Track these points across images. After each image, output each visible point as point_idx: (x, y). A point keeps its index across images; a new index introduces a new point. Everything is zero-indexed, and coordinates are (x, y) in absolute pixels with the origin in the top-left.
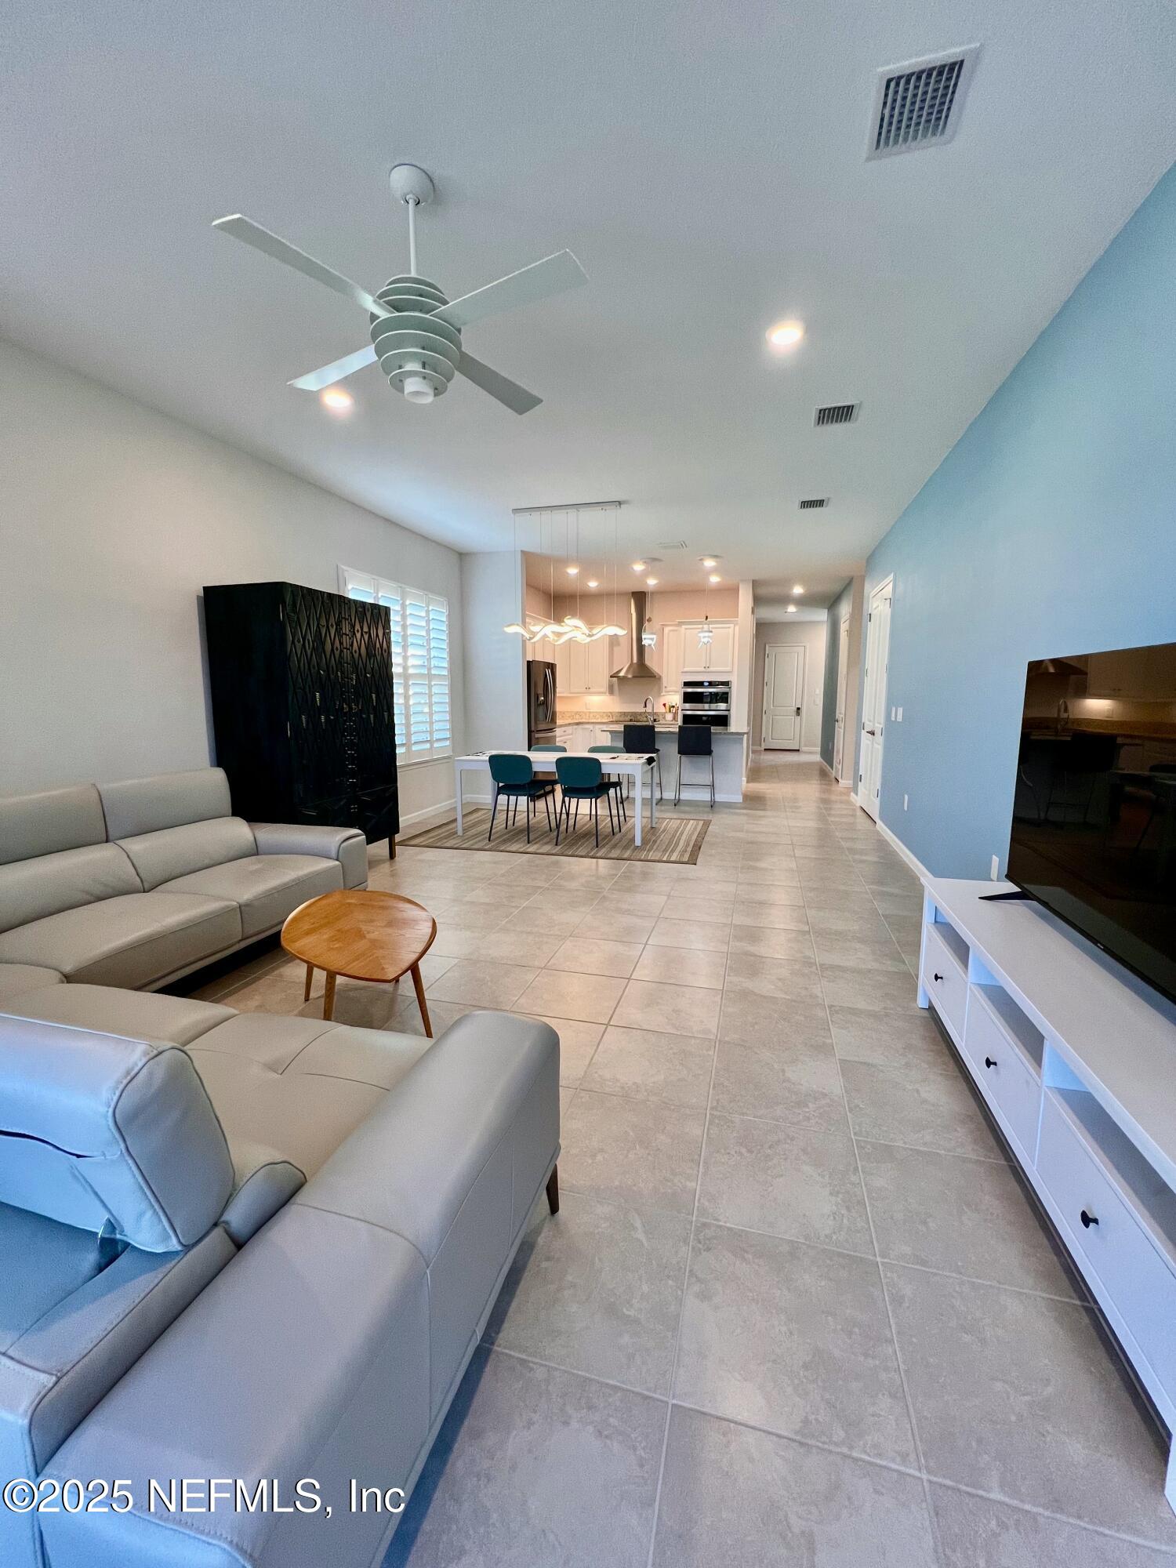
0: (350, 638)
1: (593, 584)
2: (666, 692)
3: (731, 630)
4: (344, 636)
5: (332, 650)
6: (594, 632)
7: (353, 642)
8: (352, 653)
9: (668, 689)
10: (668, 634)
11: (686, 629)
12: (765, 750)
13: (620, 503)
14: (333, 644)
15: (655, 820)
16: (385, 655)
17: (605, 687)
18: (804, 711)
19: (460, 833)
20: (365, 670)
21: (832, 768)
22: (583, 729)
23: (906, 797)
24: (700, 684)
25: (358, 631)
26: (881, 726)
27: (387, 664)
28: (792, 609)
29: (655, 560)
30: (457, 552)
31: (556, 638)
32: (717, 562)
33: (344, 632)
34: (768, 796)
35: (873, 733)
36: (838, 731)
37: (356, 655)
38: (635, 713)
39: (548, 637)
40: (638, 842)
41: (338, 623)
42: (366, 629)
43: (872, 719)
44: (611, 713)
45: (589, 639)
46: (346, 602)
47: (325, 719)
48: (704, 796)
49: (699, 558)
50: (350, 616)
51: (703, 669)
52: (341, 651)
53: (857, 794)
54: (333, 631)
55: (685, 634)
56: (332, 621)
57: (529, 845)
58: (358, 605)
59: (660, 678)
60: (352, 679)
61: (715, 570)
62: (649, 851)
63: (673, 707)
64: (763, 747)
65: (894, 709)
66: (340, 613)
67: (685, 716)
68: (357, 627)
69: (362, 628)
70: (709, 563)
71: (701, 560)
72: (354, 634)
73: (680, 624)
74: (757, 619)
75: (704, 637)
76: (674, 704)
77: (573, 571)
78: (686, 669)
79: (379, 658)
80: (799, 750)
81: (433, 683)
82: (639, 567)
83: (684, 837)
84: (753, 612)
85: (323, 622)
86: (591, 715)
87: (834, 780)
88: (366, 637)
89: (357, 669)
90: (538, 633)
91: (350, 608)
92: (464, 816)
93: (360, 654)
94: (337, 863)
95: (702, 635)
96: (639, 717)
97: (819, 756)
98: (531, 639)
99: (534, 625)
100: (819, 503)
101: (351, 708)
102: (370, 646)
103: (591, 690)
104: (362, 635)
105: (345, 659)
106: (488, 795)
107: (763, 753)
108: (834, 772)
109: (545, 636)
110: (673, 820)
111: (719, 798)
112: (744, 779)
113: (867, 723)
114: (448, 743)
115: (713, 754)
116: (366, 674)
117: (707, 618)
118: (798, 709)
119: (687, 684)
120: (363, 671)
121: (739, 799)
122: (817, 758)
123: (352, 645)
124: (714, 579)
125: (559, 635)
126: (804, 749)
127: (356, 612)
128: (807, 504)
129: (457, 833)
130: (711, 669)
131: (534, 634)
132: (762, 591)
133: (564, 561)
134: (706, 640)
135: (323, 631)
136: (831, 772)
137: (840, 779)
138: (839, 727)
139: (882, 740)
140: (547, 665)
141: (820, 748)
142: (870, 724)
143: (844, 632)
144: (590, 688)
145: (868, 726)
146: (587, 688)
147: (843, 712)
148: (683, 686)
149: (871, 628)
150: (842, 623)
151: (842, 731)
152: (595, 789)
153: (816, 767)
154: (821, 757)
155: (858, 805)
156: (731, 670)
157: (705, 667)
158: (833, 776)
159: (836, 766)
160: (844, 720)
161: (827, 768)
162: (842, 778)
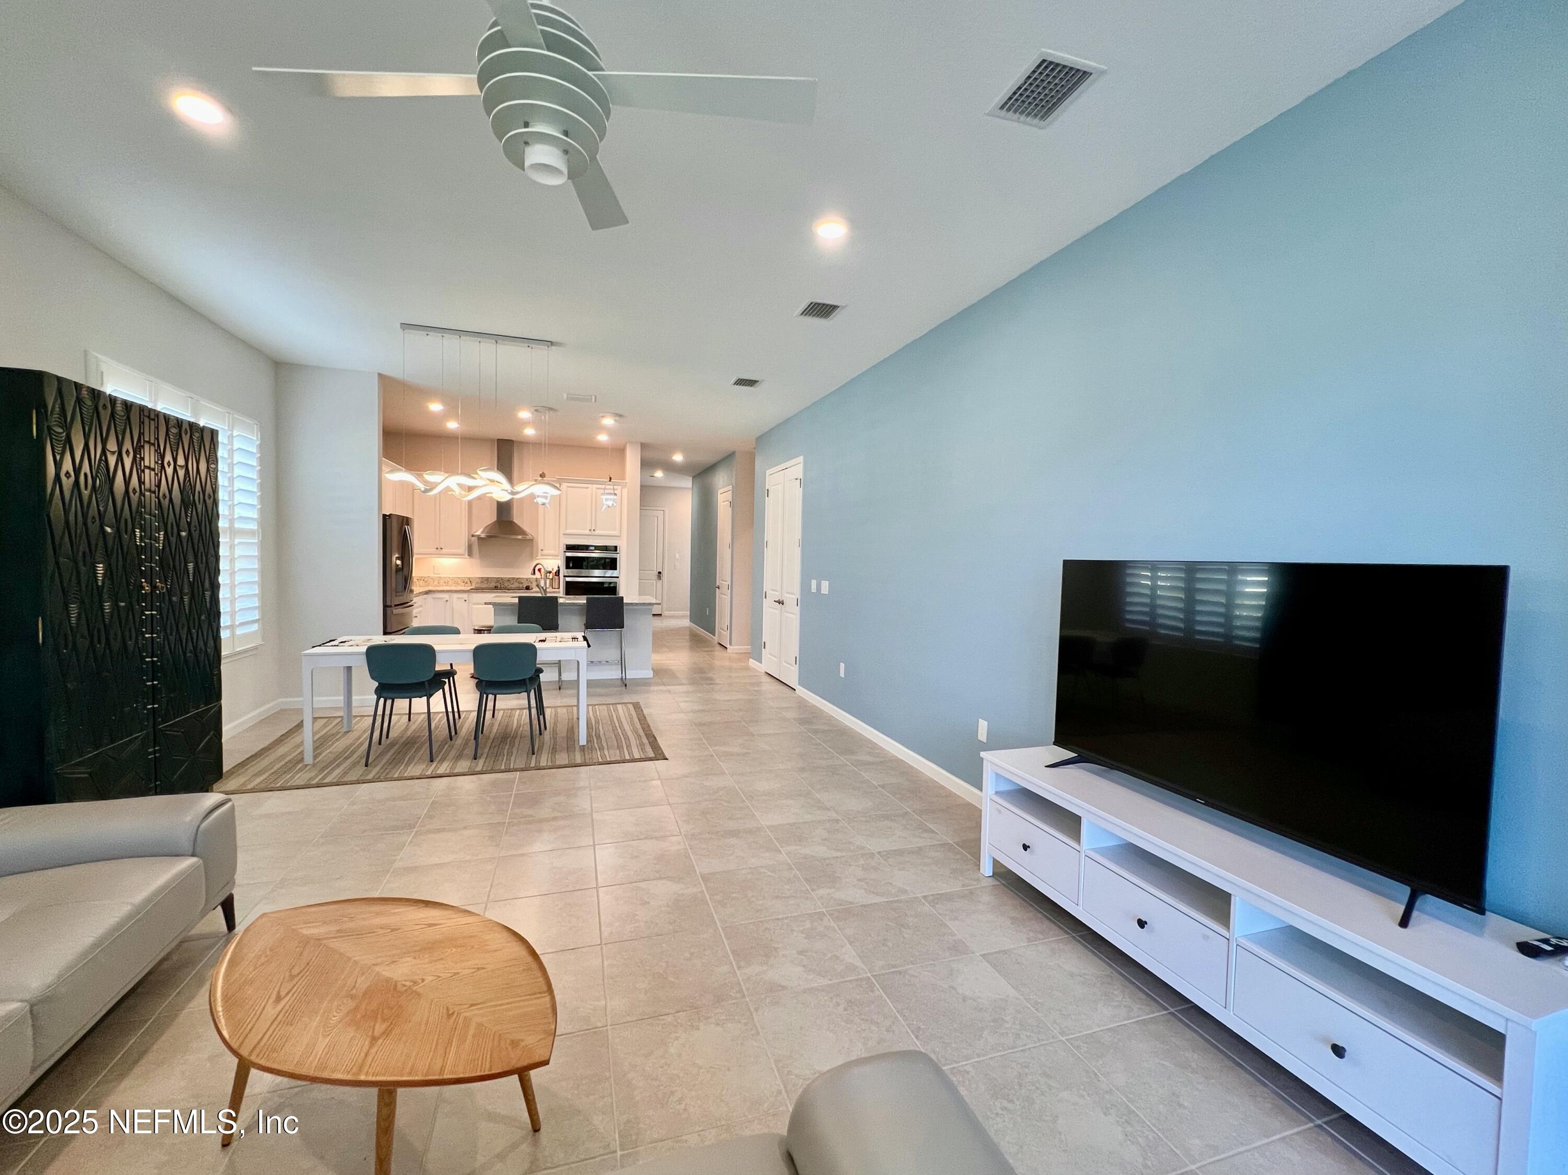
0: (157, 474)
1: (452, 425)
2: (542, 555)
3: (620, 493)
4: (147, 471)
5: (127, 491)
7: (160, 481)
8: (158, 498)
9: (545, 552)
11: (568, 487)
13: (552, 343)
14: (127, 482)
16: (209, 502)
17: (463, 549)
18: (666, 576)
20: (178, 526)
21: (713, 634)
22: (434, 598)
23: (842, 665)
24: (585, 548)
25: (169, 465)
26: (795, 597)
27: (211, 516)
28: (659, 473)
30: (275, 362)
31: (463, 493)
32: (615, 421)
33: (147, 464)
35: (781, 602)
36: (724, 598)
37: (166, 503)
38: (502, 579)
40: (583, 741)
41: (138, 449)
42: (181, 461)
43: (778, 588)
44: (469, 578)
46: (152, 416)
47: (112, 607)
48: (613, 673)
49: (601, 415)
50: (158, 439)
51: (587, 532)
52: (142, 494)
53: (760, 661)
54: (128, 462)
55: (568, 492)
56: (127, 445)
57: (435, 764)
58: (171, 423)
59: (534, 540)
60: (157, 540)
61: (610, 429)
62: (595, 751)
63: (550, 572)
65: (814, 583)
66: (141, 434)
67: (568, 583)
68: (168, 457)
69: (175, 460)
70: (608, 421)
72: (163, 467)
73: (561, 481)
75: (608, 500)
76: (551, 570)
77: (435, 407)
78: (568, 531)
79: (200, 507)
81: (237, 541)
82: (524, 414)
84: (640, 474)
85: (112, 446)
86: (442, 581)
87: (717, 646)
88: (181, 473)
89: (166, 525)
91: (157, 428)
93: (171, 500)
94: (194, 860)
95: (604, 497)
96: (506, 584)
97: (688, 620)
98: (426, 491)
99: (391, 471)
100: (751, 383)
101: (154, 587)
102: (187, 488)
103: (444, 551)
104: (175, 470)
105: (148, 505)
106: (341, 696)
108: (716, 638)
111: (631, 674)
113: (770, 592)
114: (255, 627)
116: (179, 531)
117: (610, 478)
118: (660, 573)
119: (570, 548)
120: (175, 527)
121: (650, 674)
122: (686, 623)
123: (159, 486)
124: (603, 438)
125: (470, 489)
126: (666, 613)
127: (167, 434)
128: (741, 382)
129: (302, 760)
130: (597, 532)
131: (433, 486)
132: (651, 455)
133: (426, 393)
134: (610, 503)
135: (112, 460)
136: (713, 639)
137: (728, 646)
138: (722, 594)
139: (797, 610)
140: (405, 520)
141: (689, 612)
142: (777, 593)
143: (724, 502)
144: (441, 549)
145: (773, 595)
146: (437, 549)
147: (729, 579)
148: (565, 550)
149: (770, 503)
150: (719, 493)
151: (728, 598)
152: (528, 681)
153: (688, 633)
154: (690, 621)
155: (763, 672)
156: (619, 535)
157: (590, 530)
158: (716, 642)
159: (720, 633)
160: (731, 587)
161: (707, 635)
162: (731, 644)
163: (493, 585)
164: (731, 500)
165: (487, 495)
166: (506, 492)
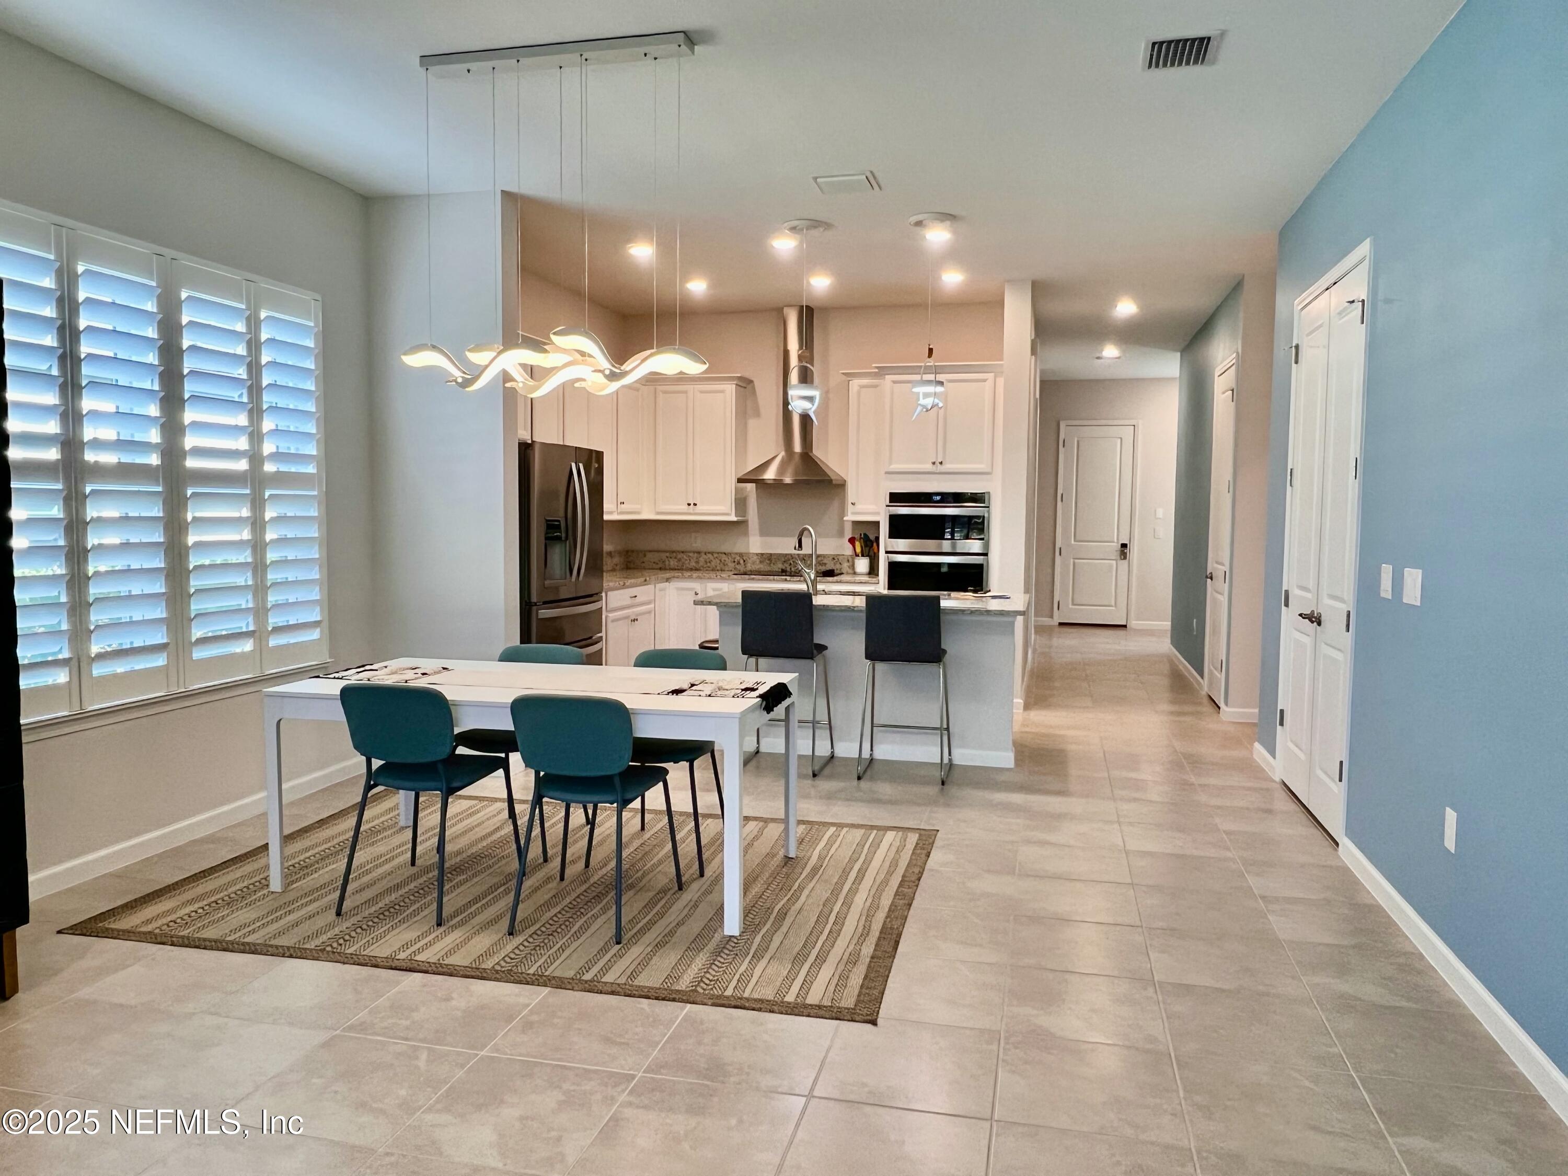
1: (696, 287)
3: (989, 385)
6: (627, 366)
9: (858, 508)
10: (859, 393)
11: (894, 382)
12: (1061, 624)
13: (693, 38)
15: (797, 831)
17: (728, 505)
18: (1134, 552)
19: (276, 884)
21: (1202, 675)
24: (925, 498)
26: (1344, 608)
28: (1110, 351)
29: (815, 224)
30: (361, 195)
32: (955, 232)
34: (1072, 747)
35: (1315, 619)
36: (1215, 600)
39: (513, 380)
40: (732, 925)
43: (1311, 585)
45: (615, 386)
48: (927, 753)
49: (914, 219)
51: (929, 467)
53: (1273, 753)
55: (892, 393)
59: (841, 486)
61: (954, 255)
62: (758, 957)
64: (1057, 619)
65: (1387, 572)
67: (894, 567)
70: (937, 235)
71: (919, 224)
73: (882, 372)
74: (1043, 372)
75: (926, 395)
77: (643, 252)
78: (895, 467)
80: (1125, 626)
82: (784, 245)
83: (861, 900)
84: (1034, 352)
87: (1206, 701)
90: (487, 367)
92: (287, 839)
95: (921, 392)
97: (1168, 640)
98: (467, 383)
103: (699, 508)
106: (343, 787)
107: (1057, 629)
108: (1205, 683)
109: (506, 377)
110: (845, 830)
111: (963, 756)
112: (1019, 701)
113: (1295, 593)
115: (947, 658)
118: (1124, 546)
119: (896, 498)
121: (1005, 759)
122: (1165, 646)
124: (951, 278)
126: (1134, 623)
130: (948, 467)
134: (929, 402)
136: (1199, 684)
137: (1222, 705)
138: (1217, 592)
139: (1347, 640)
140: (594, 455)
141: (1170, 623)
142: (1309, 595)
143: (1224, 393)
144: (695, 505)
145: (1302, 601)
146: (689, 505)
147: (1227, 563)
148: (888, 503)
149: (1299, 375)
150: (1217, 374)
151: (1224, 599)
152: (617, 781)
153: (1166, 668)
154: (1172, 643)
155: (1277, 779)
156: (989, 470)
157: (934, 463)
158: (1204, 693)
159: (1211, 673)
160: (1229, 576)
161: (1191, 674)
162: (1226, 704)
163: (779, 566)
164: (1234, 386)
165: (577, 385)
166: (600, 375)
